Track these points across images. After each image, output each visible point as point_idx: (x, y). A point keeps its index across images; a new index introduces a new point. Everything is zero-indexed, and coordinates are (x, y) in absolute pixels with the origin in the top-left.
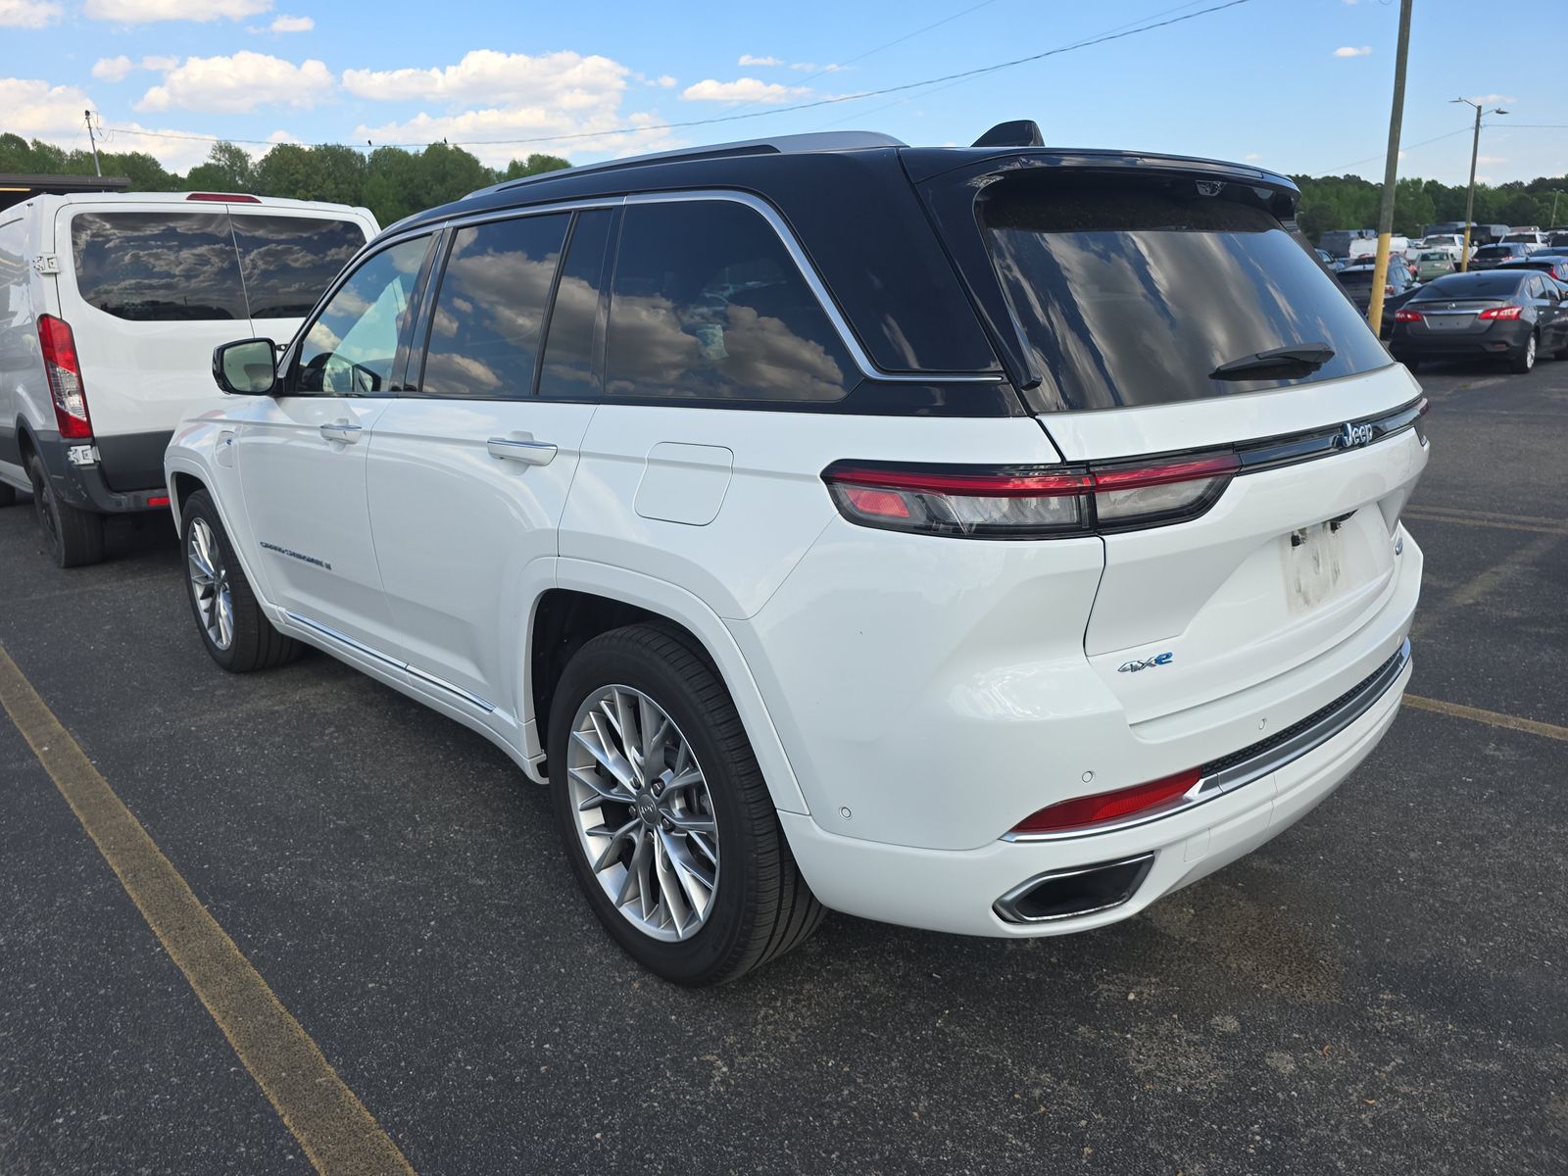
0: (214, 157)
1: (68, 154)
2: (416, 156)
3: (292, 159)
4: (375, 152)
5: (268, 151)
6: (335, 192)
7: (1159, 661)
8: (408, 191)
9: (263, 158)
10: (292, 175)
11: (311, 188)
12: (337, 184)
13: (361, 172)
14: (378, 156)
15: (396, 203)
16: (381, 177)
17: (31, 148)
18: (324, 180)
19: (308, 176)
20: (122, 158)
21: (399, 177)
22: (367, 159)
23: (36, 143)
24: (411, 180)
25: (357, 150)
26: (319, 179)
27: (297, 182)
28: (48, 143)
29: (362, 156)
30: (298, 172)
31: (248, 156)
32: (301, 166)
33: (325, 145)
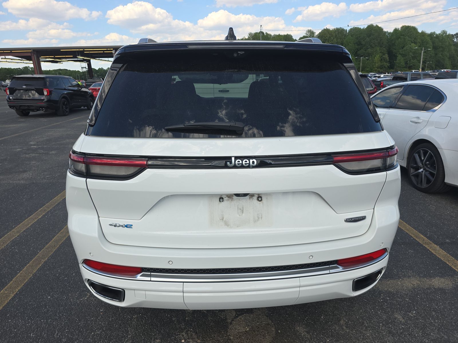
0: (306, 34)
1: (272, 35)
2: (363, 29)
3: (326, 33)
4: (351, 29)
5: (320, 31)
6: (336, 42)
7: (126, 226)
8: (358, 40)
9: (319, 33)
10: (325, 37)
11: (329, 41)
12: (337, 40)
13: (345, 35)
14: (351, 30)
15: (353, 44)
16: (351, 36)
17: (265, 34)
18: (334, 38)
19: (330, 37)
20: (284, 35)
21: (356, 36)
22: (348, 31)
23: (266, 33)
24: (360, 37)
25: (345, 28)
26: (332, 38)
27: (326, 39)
28: (269, 33)
29: (346, 30)
30: (327, 37)
31: (315, 33)
32: (328, 35)
33: (337, 28)
